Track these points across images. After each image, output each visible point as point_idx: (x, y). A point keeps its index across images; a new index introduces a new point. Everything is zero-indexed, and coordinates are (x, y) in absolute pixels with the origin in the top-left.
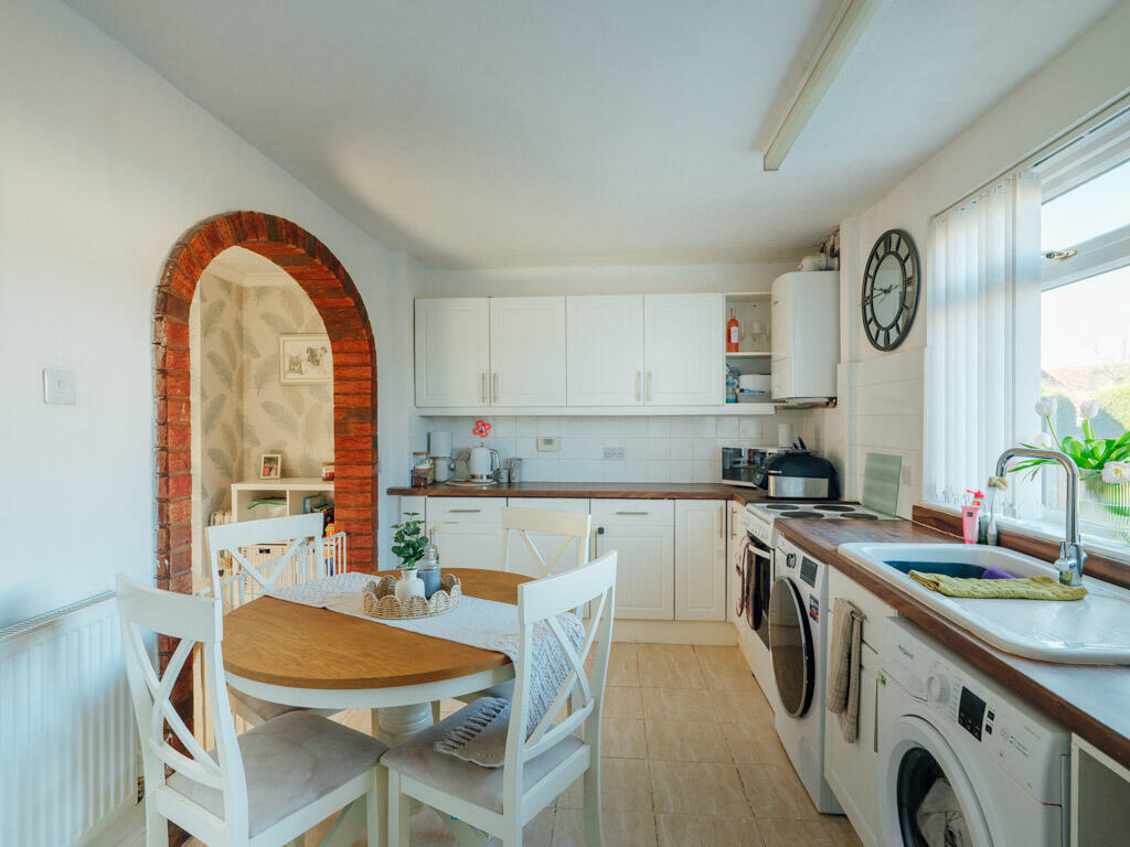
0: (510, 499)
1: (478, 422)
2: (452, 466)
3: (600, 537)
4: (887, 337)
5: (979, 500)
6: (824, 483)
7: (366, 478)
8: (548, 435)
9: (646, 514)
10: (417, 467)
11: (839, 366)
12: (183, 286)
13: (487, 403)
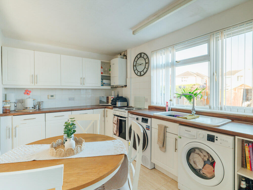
1: (26, 91)
2: (16, 105)
4: (140, 74)
5: (167, 103)
6: (126, 103)
8: (52, 94)
9: (87, 114)
10: (4, 106)
11: (127, 79)
13: (33, 84)
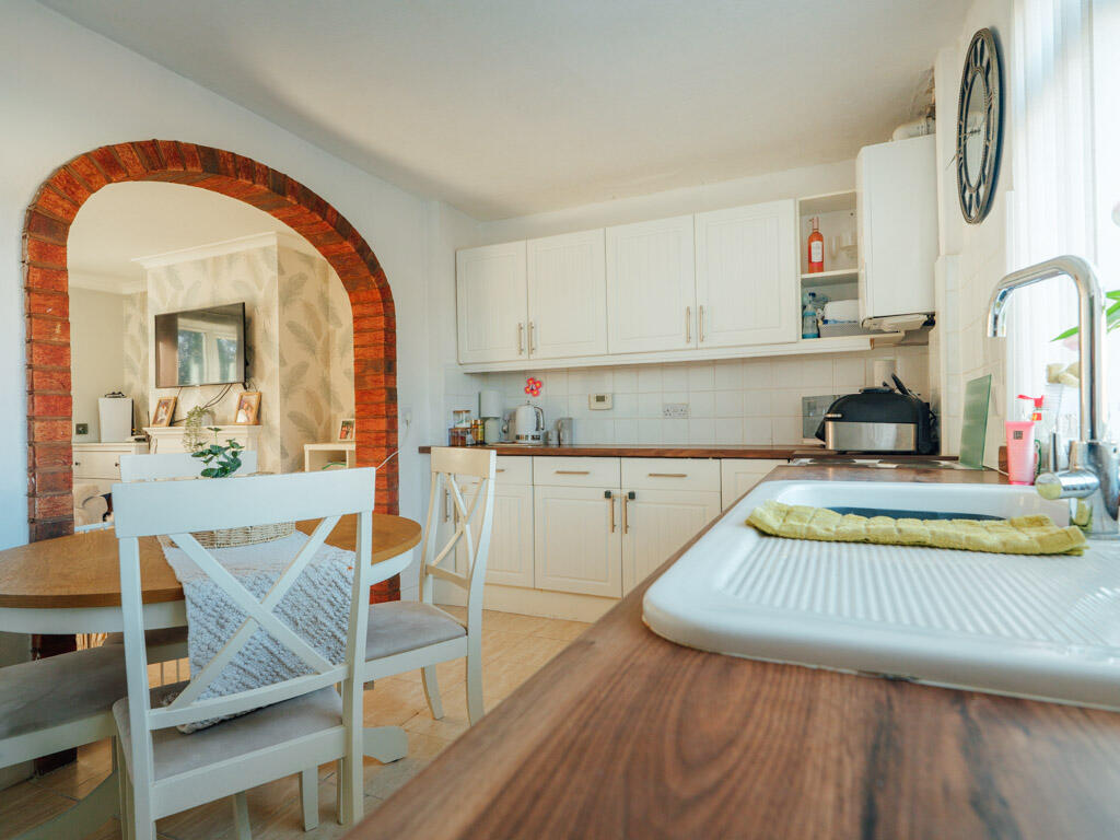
0: (535, 458)
1: (529, 380)
2: (505, 428)
3: (631, 503)
5: (1040, 410)
6: (910, 429)
7: (380, 431)
9: (684, 476)
10: (457, 427)
12: (57, 206)
13: (525, 355)
